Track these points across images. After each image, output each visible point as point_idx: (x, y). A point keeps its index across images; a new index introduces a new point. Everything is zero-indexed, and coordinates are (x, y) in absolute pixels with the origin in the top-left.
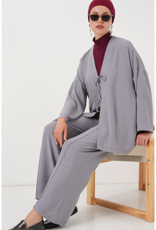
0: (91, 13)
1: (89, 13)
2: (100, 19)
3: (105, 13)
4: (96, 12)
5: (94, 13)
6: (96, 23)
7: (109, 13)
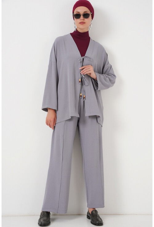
0: (75, 13)
1: (73, 13)
2: (82, 17)
3: (85, 12)
4: (79, 12)
5: (77, 13)
6: (79, 21)
7: (89, 12)
